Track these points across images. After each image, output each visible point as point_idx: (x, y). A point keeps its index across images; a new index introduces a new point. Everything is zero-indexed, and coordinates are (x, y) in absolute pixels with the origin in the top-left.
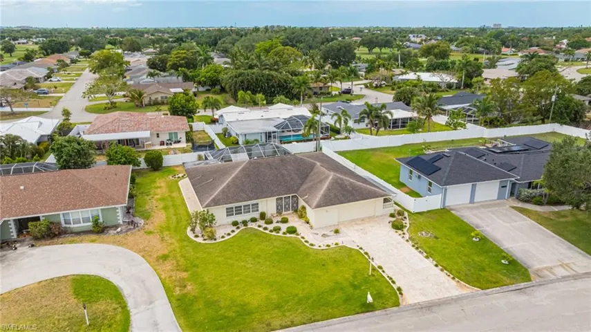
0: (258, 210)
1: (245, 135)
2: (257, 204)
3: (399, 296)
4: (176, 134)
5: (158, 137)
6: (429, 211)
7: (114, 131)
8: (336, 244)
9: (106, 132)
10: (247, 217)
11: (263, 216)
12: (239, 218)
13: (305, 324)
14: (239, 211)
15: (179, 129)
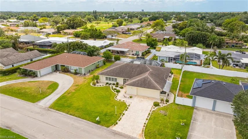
0: (117, 81)
1: (160, 57)
2: (117, 79)
3: (114, 125)
4: (138, 52)
5: (132, 52)
6: (184, 105)
7: (119, 47)
8: (124, 101)
9: (117, 47)
10: (112, 82)
11: (117, 84)
12: (110, 82)
13: (76, 117)
14: (110, 79)
15: (139, 50)
